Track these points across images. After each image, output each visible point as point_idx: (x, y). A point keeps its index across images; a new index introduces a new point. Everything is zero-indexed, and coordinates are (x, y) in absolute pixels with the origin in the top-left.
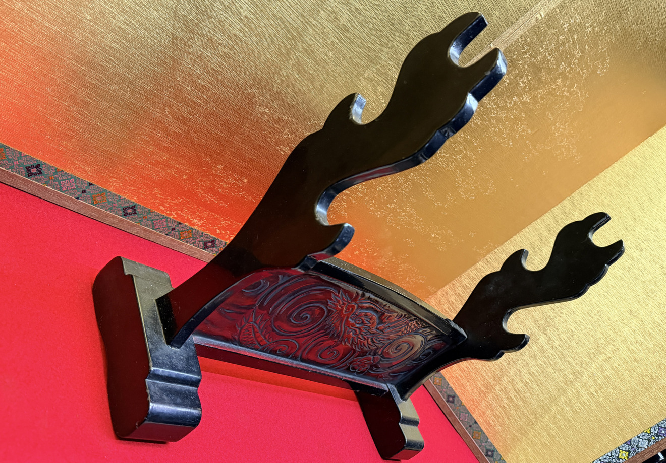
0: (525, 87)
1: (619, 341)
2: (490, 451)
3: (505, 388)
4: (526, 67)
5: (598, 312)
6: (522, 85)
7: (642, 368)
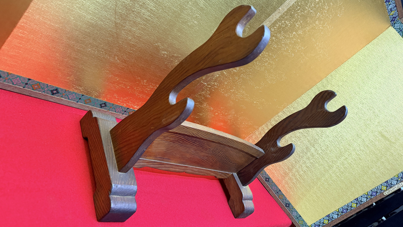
0: (299, 27)
1: (352, 150)
2: (287, 204)
3: (294, 174)
4: (299, 17)
5: (341, 136)
6: (297, 26)
7: (364, 163)
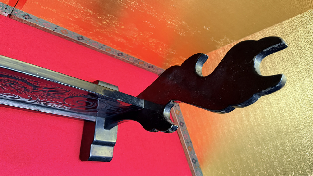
2: (194, 159)
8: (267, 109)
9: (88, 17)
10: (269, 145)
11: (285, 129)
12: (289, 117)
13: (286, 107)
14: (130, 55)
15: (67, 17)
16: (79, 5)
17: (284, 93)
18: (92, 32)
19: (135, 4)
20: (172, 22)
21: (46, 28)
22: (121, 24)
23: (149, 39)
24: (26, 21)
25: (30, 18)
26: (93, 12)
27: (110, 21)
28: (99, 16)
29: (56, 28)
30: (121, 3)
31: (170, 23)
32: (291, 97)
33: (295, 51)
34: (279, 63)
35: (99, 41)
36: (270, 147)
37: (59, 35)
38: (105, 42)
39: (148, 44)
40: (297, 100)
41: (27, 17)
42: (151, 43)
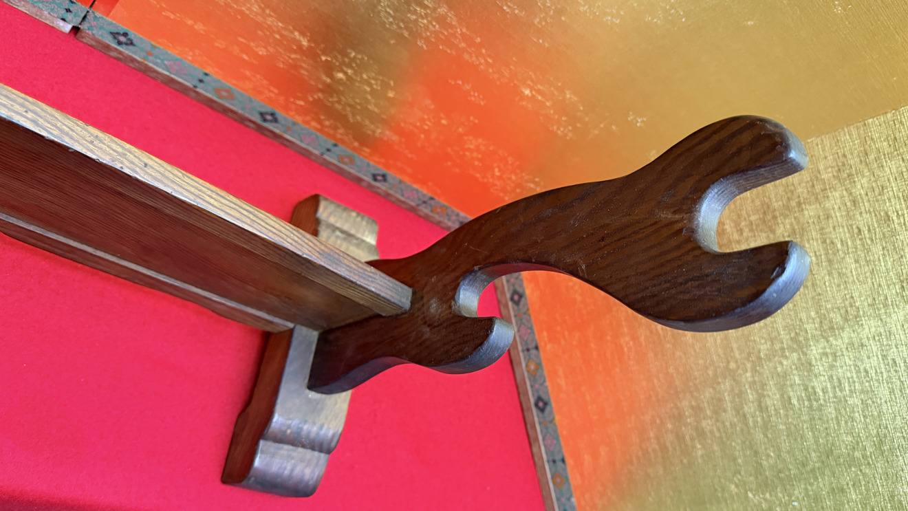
8: (798, 381)
9: (293, 56)
10: (794, 490)
11: (847, 445)
12: (863, 412)
13: (856, 379)
14: (409, 184)
15: (235, 50)
16: (270, 16)
17: (852, 335)
18: (304, 101)
19: (430, 26)
20: (534, 93)
21: (173, 76)
22: (385, 86)
23: (465, 138)
24: (120, 53)
25: (132, 44)
26: (309, 41)
27: (355, 73)
28: (324, 53)
29: (201, 81)
30: (391, 20)
31: (530, 95)
32: (875, 349)
33: (897, 212)
34: (845, 245)
35: (320, 131)
36: (798, 498)
37: (210, 103)
38: (339, 136)
39: (461, 153)
40: (891, 362)
41: (122, 39)
42: (469, 150)
